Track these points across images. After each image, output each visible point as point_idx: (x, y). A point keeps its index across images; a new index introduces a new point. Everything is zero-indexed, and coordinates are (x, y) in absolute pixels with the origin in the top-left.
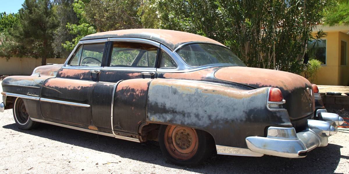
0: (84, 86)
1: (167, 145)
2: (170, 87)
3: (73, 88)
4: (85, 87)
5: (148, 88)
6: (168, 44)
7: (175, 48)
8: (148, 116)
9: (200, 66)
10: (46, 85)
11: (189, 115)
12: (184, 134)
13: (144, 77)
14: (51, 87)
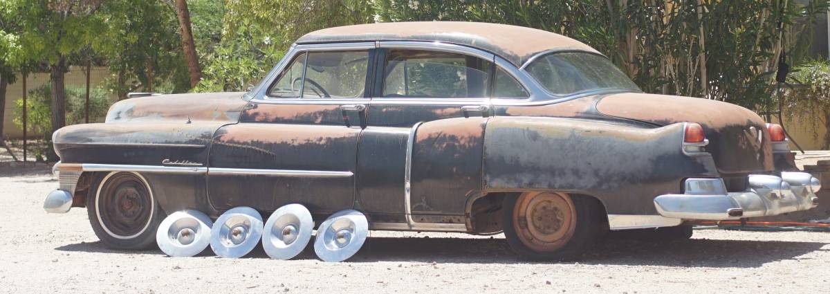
0: (333, 137)
1: (519, 230)
2: (525, 129)
3: (304, 142)
4: (336, 139)
5: (484, 133)
6: (508, 56)
7: (523, 63)
8: (486, 181)
9: (569, 93)
10: (222, 139)
11: (562, 173)
12: (549, 208)
13: (466, 114)
14: (239, 143)
